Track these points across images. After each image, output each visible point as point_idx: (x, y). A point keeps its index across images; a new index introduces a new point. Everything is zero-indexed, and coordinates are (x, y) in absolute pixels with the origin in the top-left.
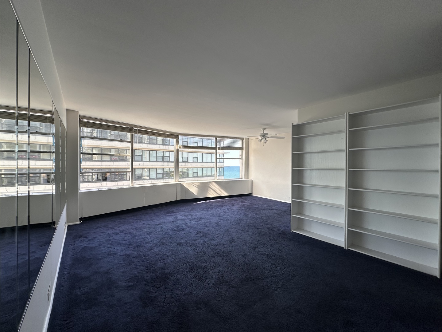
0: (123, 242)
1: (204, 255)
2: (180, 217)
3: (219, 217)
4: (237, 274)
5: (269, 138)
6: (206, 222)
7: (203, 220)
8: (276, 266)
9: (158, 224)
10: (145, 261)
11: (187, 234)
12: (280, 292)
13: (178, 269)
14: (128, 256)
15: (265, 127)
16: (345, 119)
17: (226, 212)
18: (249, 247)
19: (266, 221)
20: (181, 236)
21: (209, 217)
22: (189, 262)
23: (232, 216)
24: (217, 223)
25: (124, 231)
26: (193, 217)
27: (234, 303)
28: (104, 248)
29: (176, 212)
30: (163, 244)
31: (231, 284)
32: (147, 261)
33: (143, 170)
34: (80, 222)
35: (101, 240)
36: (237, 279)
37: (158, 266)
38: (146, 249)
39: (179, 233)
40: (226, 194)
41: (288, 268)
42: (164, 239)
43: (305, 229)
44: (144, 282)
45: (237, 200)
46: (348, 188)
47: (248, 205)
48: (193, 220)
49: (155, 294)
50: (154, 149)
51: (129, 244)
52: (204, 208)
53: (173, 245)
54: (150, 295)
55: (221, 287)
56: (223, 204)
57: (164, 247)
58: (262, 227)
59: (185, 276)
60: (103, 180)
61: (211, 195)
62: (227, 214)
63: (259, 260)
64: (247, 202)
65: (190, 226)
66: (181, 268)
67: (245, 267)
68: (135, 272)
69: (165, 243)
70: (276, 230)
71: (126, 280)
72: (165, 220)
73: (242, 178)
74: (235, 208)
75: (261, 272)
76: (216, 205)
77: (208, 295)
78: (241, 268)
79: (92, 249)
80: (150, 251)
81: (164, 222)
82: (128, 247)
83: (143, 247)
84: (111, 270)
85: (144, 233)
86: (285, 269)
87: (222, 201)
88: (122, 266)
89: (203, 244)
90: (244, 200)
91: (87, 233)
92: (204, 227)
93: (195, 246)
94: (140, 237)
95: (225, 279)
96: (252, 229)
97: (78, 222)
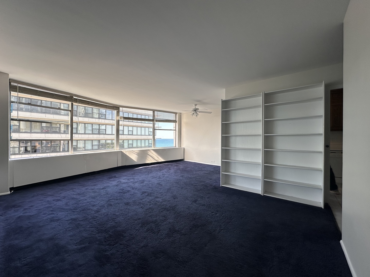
0: (67, 207)
1: (153, 211)
2: (123, 181)
3: (160, 179)
4: (185, 223)
5: (199, 112)
6: (148, 183)
7: (145, 183)
8: (216, 213)
9: (102, 188)
10: (94, 223)
11: (133, 195)
12: (224, 233)
13: (130, 225)
14: (74, 220)
15: (197, 103)
16: (262, 97)
17: (165, 175)
18: (191, 200)
19: (200, 179)
20: (128, 197)
21: (150, 179)
22: (139, 219)
23: (170, 177)
24: (159, 184)
25: (65, 197)
26: (136, 180)
27: (188, 248)
28: (45, 215)
29: (118, 177)
30: (111, 205)
31: (183, 232)
32: (97, 222)
33: (78, 141)
34: (10, 192)
35: (40, 208)
36: (187, 227)
37: (109, 226)
38: (93, 212)
39: (125, 195)
40: (163, 160)
41: (225, 214)
42: (111, 201)
43: (231, 183)
44: (97, 242)
45: (172, 165)
46: (264, 149)
47: (182, 168)
48: (136, 182)
49: (110, 252)
50: (90, 122)
51: (74, 209)
52: (144, 173)
53: (121, 205)
54: (106, 253)
55: (174, 236)
56: (161, 168)
57: (113, 208)
58: (197, 184)
59: (138, 231)
60: (32, 152)
61: (150, 161)
62: (166, 176)
63: (201, 210)
64: (181, 166)
65: (135, 188)
66: (133, 225)
67: (191, 216)
68: (85, 234)
69: (113, 204)
70: (209, 186)
71: (76, 243)
72: (109, 184)
73: (176, 147)
74: (172, 171)
75: (205, 220)
76: (155, 169)
77: (164, 244)
78: (188, 218)
79: (29, 217)
80: (99, 213)
81: (108, 186)
82: (74, 212)
83: (90, 210)
84: (57, 236)
85: (89, 197)
86: (223, 215)
87: (160, 166)
88: (69, 230)
89: (149, 202)
90: (179, 165)
91: (21, 202)
92: (148, 188)
93: (142, 205)
94: (85, 201)
95: (176, 229)
96: (190, 186)
97: (8, 192)
